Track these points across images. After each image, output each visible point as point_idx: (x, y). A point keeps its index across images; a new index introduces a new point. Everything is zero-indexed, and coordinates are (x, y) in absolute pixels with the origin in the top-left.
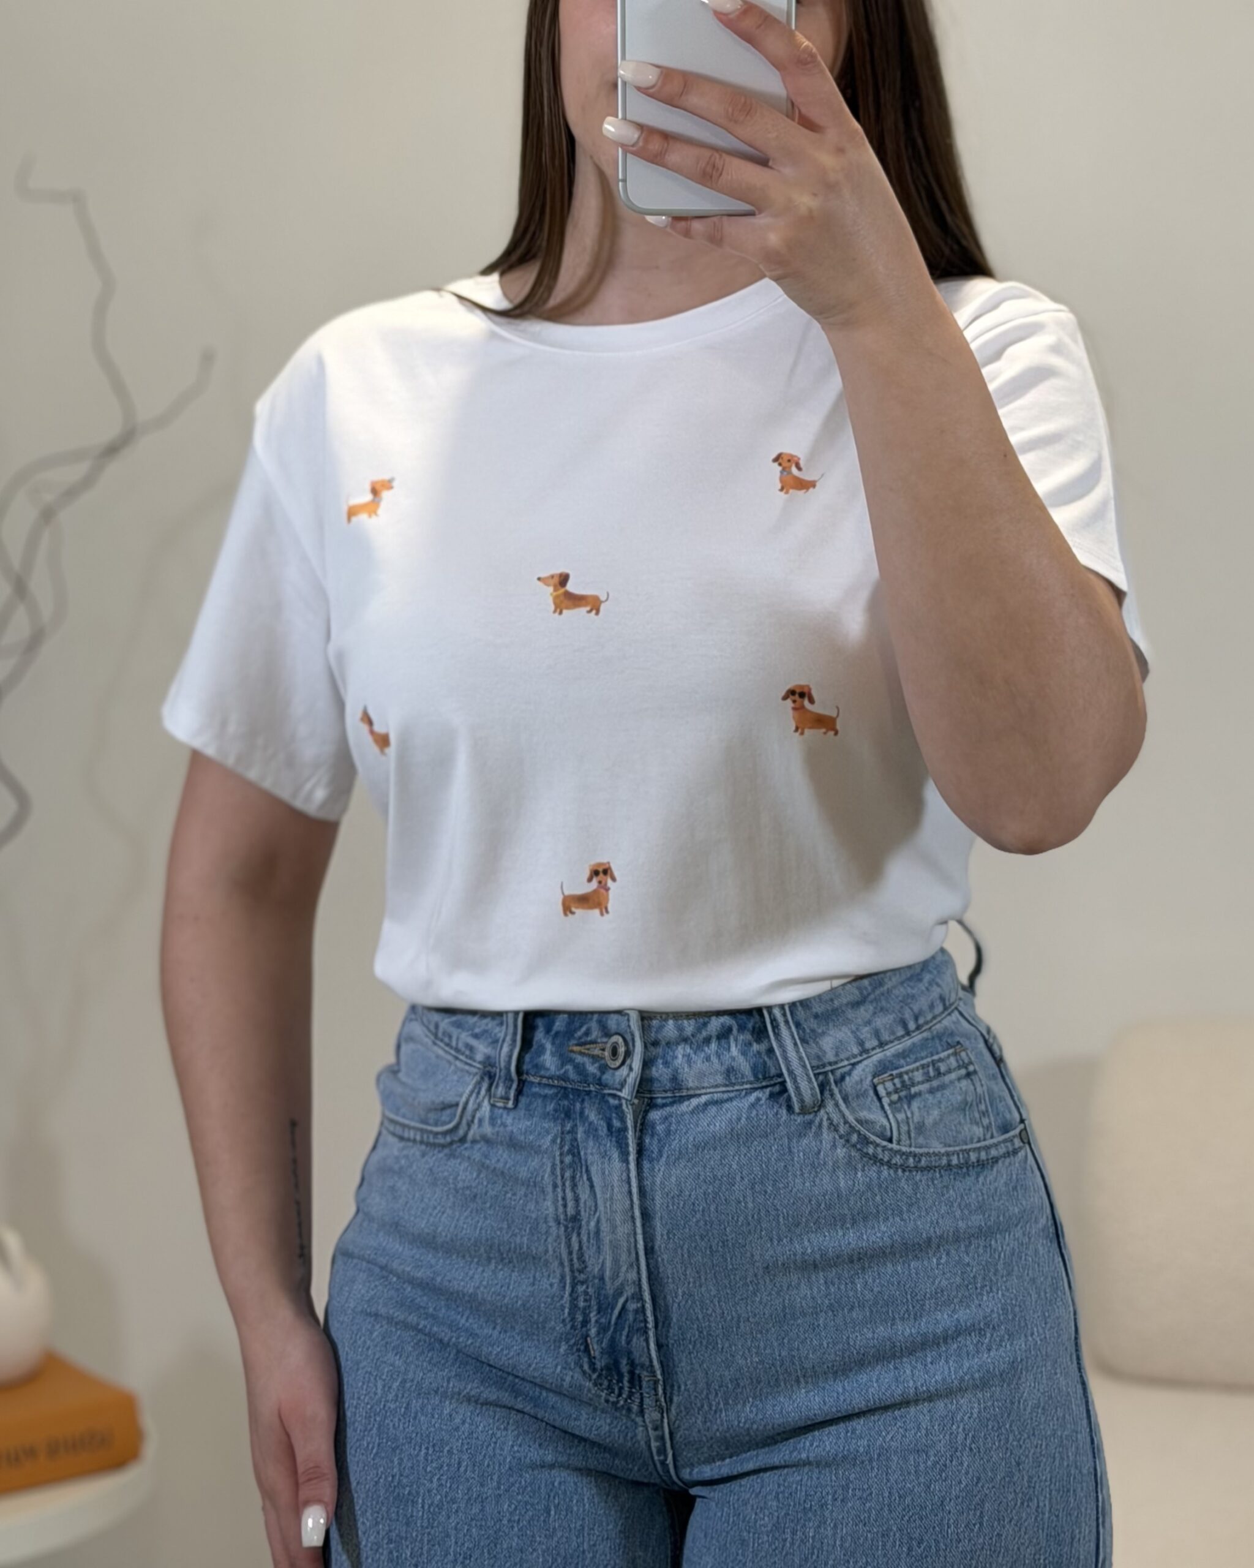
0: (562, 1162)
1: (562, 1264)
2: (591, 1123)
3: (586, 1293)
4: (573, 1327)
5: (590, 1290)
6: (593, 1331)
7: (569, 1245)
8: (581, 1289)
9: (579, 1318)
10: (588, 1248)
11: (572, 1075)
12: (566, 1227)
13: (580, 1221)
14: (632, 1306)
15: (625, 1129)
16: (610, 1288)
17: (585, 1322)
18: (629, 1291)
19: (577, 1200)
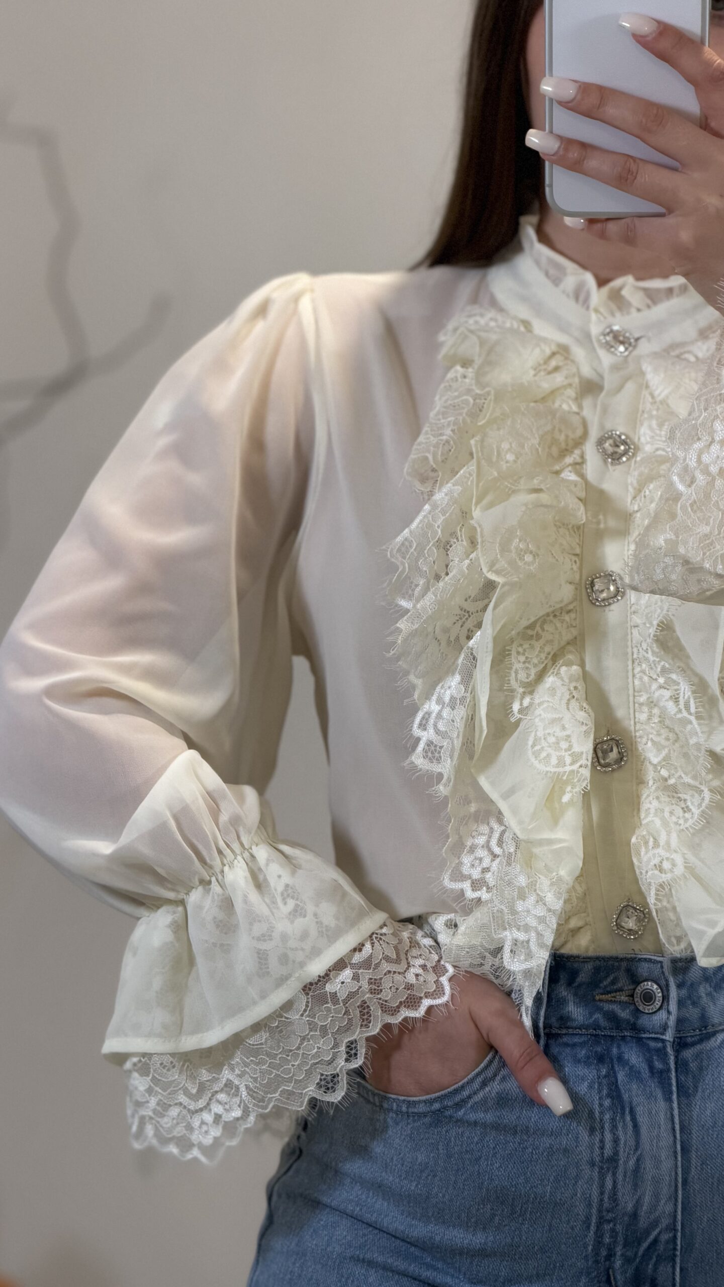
0: (601, 1105)
1: (589, 1205)
2: (631, 1068)
3: (613, 1230)
4: (597, 1262)
5: (619, 1228)
6: (618, 1263)
7: (602, 1186)
8: (607, 1227)
9: (604, 1253)
10: (623, 1186)
11: (603, 1022)
12: (602, 1168)
13: (616, 1161)
14: (665, 1237)
15: (669, 1070)
16: (643, 1223)
17: (610, 1256)
18: (665, 1222)
19: (616, 1141)
